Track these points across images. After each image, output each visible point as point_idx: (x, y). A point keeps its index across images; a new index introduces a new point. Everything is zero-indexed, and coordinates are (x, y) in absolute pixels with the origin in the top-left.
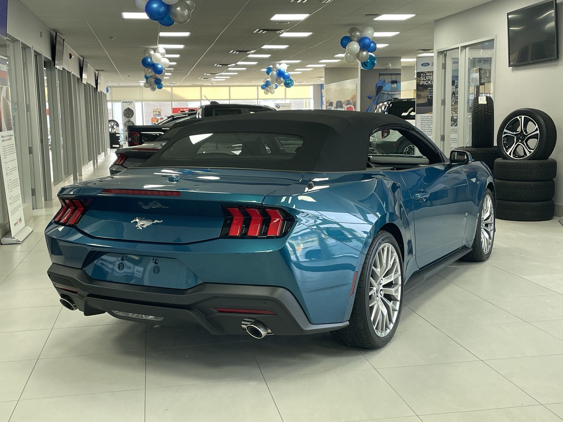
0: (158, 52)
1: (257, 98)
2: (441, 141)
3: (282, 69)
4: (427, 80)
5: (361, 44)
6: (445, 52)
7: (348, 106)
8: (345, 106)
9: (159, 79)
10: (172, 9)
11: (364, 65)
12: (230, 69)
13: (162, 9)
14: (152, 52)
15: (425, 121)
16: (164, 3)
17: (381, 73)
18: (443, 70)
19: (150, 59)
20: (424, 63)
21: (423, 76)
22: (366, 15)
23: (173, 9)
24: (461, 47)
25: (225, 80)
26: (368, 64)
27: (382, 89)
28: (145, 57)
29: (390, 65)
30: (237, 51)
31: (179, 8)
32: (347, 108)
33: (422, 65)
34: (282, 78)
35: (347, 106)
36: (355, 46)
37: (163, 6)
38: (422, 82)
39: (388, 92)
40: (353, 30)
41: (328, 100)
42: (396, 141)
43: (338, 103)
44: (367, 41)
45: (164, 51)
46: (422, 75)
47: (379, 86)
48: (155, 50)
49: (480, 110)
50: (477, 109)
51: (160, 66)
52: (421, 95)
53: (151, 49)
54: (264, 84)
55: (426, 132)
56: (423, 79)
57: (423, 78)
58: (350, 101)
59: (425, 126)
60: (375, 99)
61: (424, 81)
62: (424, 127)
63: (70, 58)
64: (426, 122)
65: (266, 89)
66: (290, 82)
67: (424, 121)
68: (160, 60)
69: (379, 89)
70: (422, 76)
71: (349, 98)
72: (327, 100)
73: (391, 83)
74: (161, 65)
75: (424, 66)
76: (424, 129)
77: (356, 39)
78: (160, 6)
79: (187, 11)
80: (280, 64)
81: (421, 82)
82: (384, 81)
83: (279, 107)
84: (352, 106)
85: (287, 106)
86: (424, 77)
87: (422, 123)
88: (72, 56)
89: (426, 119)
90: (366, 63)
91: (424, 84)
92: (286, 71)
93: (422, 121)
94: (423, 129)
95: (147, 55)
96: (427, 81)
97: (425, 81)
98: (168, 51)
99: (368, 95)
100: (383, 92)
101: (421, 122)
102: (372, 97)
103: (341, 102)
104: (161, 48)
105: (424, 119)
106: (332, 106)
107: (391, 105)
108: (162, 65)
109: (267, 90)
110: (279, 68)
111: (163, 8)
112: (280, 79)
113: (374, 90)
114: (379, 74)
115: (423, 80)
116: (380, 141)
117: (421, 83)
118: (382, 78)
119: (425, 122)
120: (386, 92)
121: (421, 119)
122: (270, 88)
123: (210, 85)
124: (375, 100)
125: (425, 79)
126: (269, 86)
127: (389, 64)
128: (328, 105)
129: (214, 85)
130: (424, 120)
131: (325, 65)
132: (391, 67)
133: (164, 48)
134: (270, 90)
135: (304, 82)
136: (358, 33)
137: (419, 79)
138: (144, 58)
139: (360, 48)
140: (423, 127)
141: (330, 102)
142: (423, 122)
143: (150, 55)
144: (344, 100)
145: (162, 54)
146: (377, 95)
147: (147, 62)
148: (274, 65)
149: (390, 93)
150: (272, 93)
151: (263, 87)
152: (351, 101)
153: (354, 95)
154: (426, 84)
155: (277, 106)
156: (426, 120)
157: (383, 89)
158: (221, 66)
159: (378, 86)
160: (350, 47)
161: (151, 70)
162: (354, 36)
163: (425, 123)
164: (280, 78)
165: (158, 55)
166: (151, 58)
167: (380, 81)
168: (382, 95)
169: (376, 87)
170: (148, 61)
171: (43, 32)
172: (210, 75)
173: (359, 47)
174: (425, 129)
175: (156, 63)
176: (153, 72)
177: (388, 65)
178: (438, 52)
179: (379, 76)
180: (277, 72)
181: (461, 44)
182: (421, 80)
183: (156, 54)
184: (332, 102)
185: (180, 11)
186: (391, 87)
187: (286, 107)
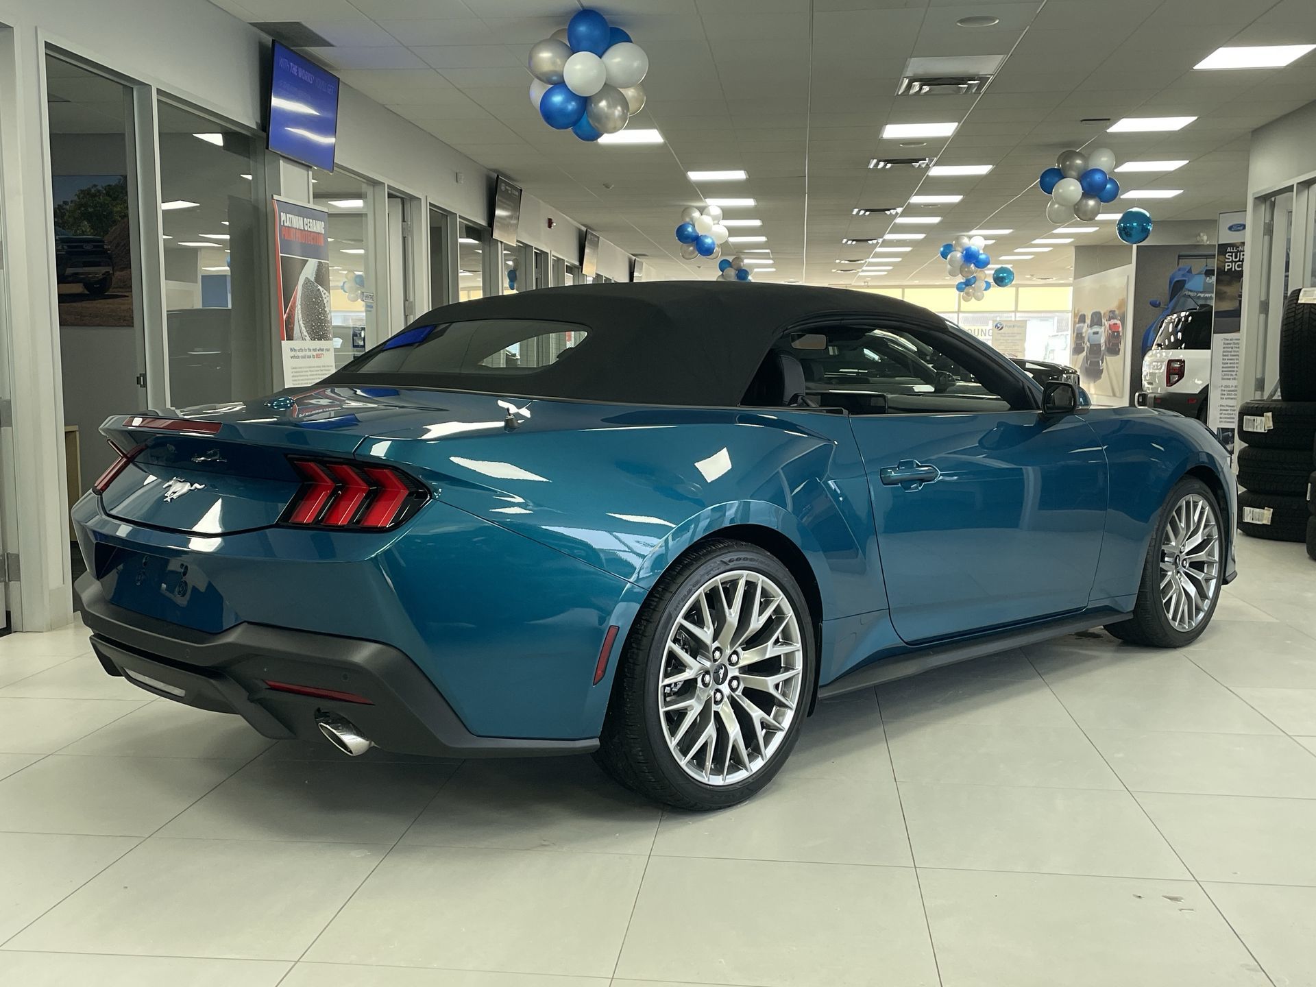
0: (708, 214)
1: (957, 310)
2: (1256, 390)
3: (974, 248)
4: (1239, 261)
5: (1085, 185)
6: (1273, 199)
7: (1112, 322)
8: (1106, 323)
9: (744, 270)
10: (591, 105)
11: (1123, 233)
12: (878, 250)
13: (572, 106)
14: (696, 214)
15: (1232, 348)
16: (574, 94)
17: (1181, 254)
18: (1267, 238)
19: (691, 226)
20: (1235, 225)
21: (1232, 253)
22: (1082, 121)
23: (593, 105)
24: (1298, 183)
25: (885, 273)
26: (1133, 232)
27: (1184, 286)
28: (683, 223)
29: (1205, 238)
30: (866, 210)
31: (603, 104)
32: (1110, 325)
33: (1230, 228)
34: (972, 265)
35: (1109, 322)
36: (1071, 188)
37: (573, 100)
38: (1229, 266)
39: (1198, 292)
40: (1069, 155)
41: (1078, 311)
42: (1197, 392)
43: (1094, 316)
44: (1098, 177)
45: (718, 212)
46: (1229, 250)
47: (1178, 281)
48: (702, 210)
49: (1299, 316)
50: (1293, 314)
51: (708, 241)
52: (1225, 292)
53: (695, 209)
54: (962, 281)
55: (1234, 371)
56: (1230, 257)
57: (1232, 256)
58: (1114, 311)
59: (1231, 359)
60: (1166, 307)
61: (1234, 264)
62: (1229, 361)
63: (550, 227)
64: (1234, 351)
65: (965, 291)
66: (1005, 275)
67: (1230, 350)
68: (709, 229)
69: (1177, 287)
70: (1229, 252)
71: (1113, 305)
72: (1076, 312)
73: (1204, 275)
74: (712, 239)
75: (1235, 231)
76: (1229, 365)
77: (1074, 173)
78: (567, 101)
79: (619, 108)
80: (970, 237)
81: (1227, 264)
82: (1190, 271)
83: (1002, 328)
84: (1119, 322)
85: (1018, 327)
86: (1234, 254)
87: (1224, 354)
88: (552, 223)
89: (1234, 344)
90: (1128, 230)
91: (1233, 269)
92: (981, 252)
93: (1225, 350)
94: (1226, 365)
95: (688, 220)
96: (1241, 263)
97: (1236, 262)
98: (728, 214)
99: (1152, 299)
100: (1187, 293)
101: (1224, 352)
102: (1160, 303)
103: (1100, 313)
104: (714, 205)
105: (1230, 344)
106: (1085, 322)
107: (1190, 318)
108: (713, 237)
109: (968, 294)
110: (967, 246)
111: (573, 103)
112: (969, 267)
113: (1164, 288)
114: (1179, 256)
115: (1232, 262)
116: (1163, 392)
117: (1227, 268)
118: (1185, 263)
119: (1231, 352)
120: (1192, 294)
121: (1224, 344)
122: (974, 289)
123: (863, 284)
124: (1167, 309)
125: (1236, 258)
126: (973, 286)
127: (1202, 234)
128: (1077, 320)
129: (869, 284)
130: (1229, 346)
131: (1072, 240)
132: (1205, 241)
133: (719, 207)
134: (974, 293)
135: (1054, 279)
136: (1079, 162)
137: (1222, 258)
138: (681, 226)
139: (1083, 193)
140: (1226, 361)
141: (1081, 315)
142: (1228, 352)
143: (692, 219)
144: (1105, 311)
145: (715, 218)
146: (1171, 300)
147: (686, 233)
148: (958, 238)
149: (1202, 295)
150: (978, 299)
151: (960, 288)
152: (1117, 312)
153: (1123, 300)
154: (1237, 269)
155: (996, 326)
156: (1234, 346)
157: (1187, 286)
158: (854, 243)
159: (1176, 280)
160: (1061, 191)
161: (694, 249)
162: (1071, 167)
163: (1233, 353)
164: (969, 264)
165: (706, 219)
166: (694, 226)
167: (1179, 270)
168: (1182, 300)
169: (1170, 282)
170: (688, 231)
171: (461, 173)
172: (847, 262)
173: (1080, 191)
174: (1232, 365)
175: (703, 234)
176: (697, 252)
177: (1198, 238)
178: (1256, 198)
179: (1179, 259)
180: (962, 253)
181: (1296, 178)
182: (1227, 260)
183: (704, 217)
184: (1085, 315)
185: (606, 109)
186: (1205, 283)
187: (1016, 328)
